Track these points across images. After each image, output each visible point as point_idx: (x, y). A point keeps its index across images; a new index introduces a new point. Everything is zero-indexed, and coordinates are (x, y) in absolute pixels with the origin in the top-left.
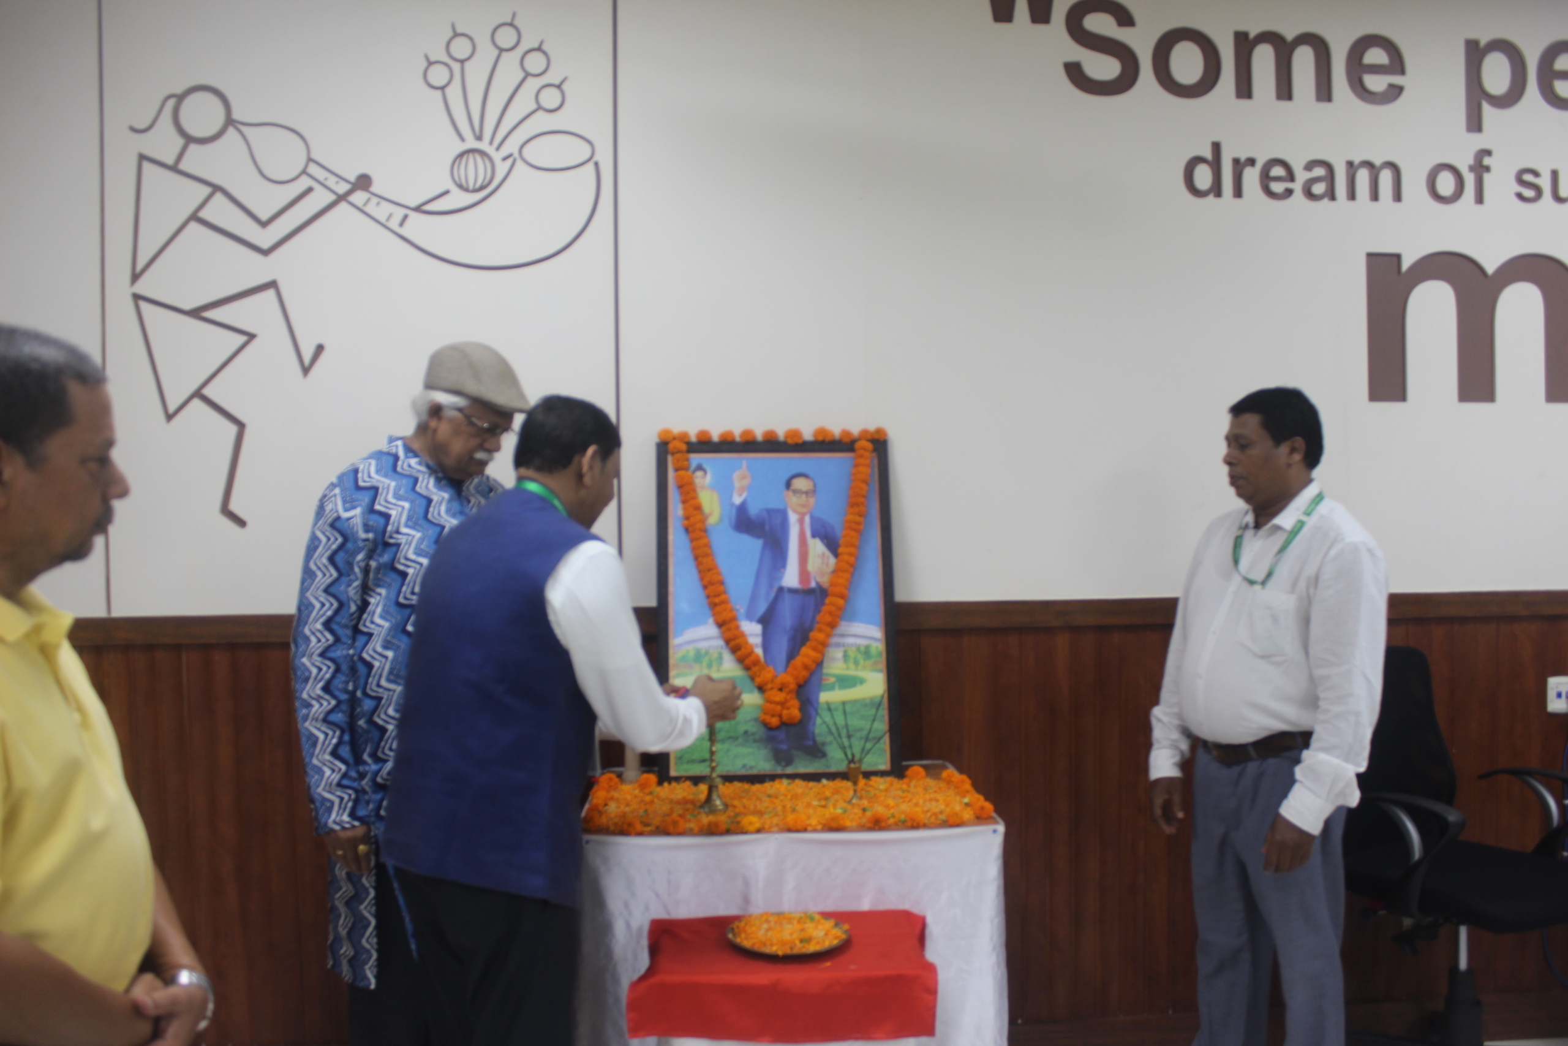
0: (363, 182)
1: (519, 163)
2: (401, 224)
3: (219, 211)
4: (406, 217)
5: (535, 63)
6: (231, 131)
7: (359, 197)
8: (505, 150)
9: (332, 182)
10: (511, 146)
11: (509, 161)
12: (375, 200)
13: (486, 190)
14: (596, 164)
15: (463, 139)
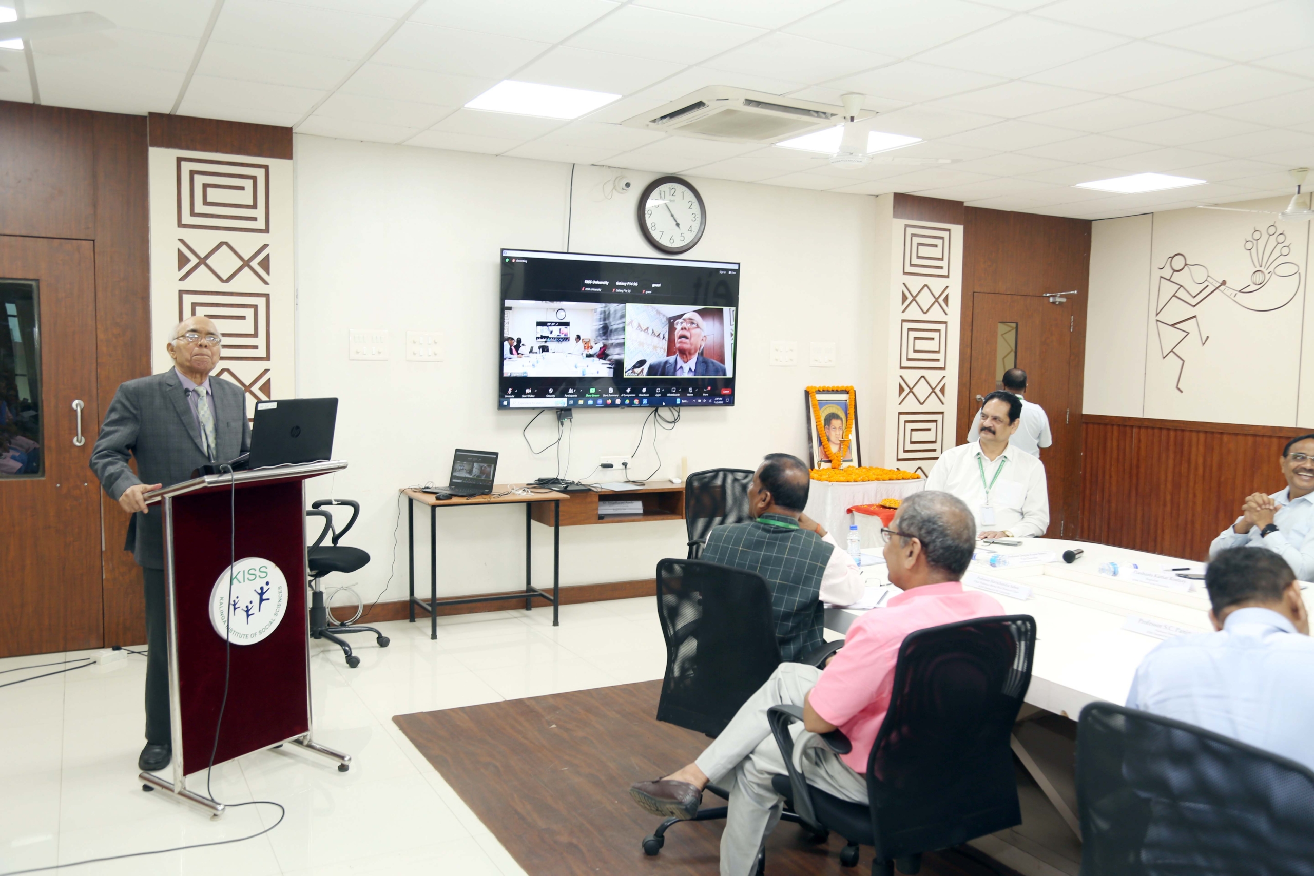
0: (1224, 283)
1: (1273, 275)
2: (1235, 296)
3: (1182, 294)
4: (1236, 294)
5: (1281, 238)
6: (1186, 267)
7: (1222, 288)
8: (1269, 271)
9: (1214, 283)
10: (1271, 269)
11: (1270, 274)
12: (1227, 289)
13: (1262, 285)
14: (1299, 273)
15: (1256, 267)
